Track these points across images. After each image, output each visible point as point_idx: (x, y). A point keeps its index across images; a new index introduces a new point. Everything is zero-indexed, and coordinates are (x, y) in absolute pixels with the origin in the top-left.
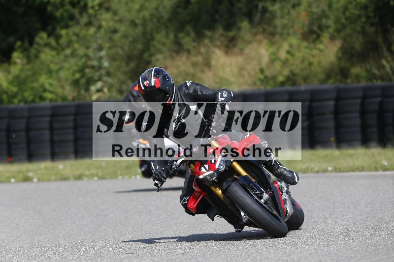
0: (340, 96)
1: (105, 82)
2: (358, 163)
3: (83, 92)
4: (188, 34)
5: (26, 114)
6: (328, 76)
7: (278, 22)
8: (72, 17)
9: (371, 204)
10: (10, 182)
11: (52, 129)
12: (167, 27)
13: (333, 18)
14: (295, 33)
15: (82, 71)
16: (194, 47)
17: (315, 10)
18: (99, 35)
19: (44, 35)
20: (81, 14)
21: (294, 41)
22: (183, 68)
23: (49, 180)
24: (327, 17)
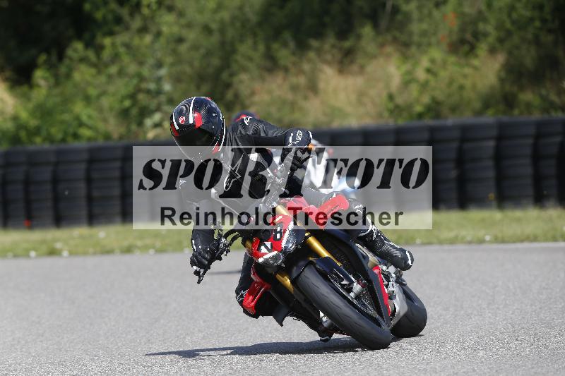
0: (504, 134)
1: (166, 113)
2: (529, 229)
3: (134, 127)
4: (285, 45)
5: (53, 159)
6: (487, 104)
7: (416, 27)
8: (118, 20)
9: (547, 289)
10: (28, 256)
11: (89, 180)
12: (255, 35)
13: (493, 21)
14: (438, 43)
15: (133, 97)
16: (294, 64)
17: (467, 9)
18: (157, 46)
19: (79, 46)
20: (132, 15)
21: (437, 54)
22: (277, 93)
23: (85, 254)
24: (485, 20)
